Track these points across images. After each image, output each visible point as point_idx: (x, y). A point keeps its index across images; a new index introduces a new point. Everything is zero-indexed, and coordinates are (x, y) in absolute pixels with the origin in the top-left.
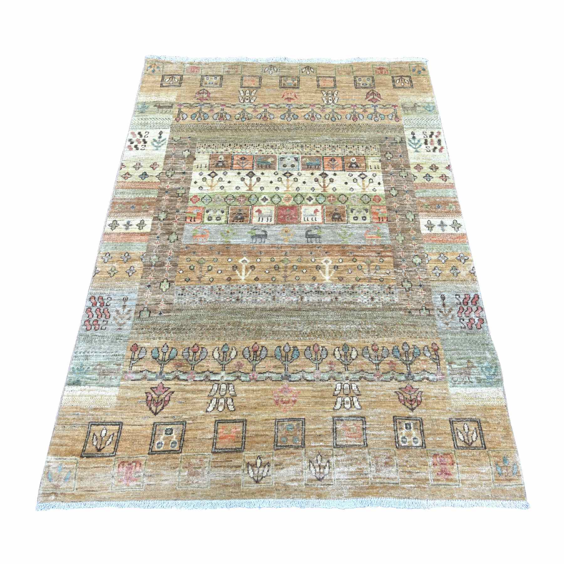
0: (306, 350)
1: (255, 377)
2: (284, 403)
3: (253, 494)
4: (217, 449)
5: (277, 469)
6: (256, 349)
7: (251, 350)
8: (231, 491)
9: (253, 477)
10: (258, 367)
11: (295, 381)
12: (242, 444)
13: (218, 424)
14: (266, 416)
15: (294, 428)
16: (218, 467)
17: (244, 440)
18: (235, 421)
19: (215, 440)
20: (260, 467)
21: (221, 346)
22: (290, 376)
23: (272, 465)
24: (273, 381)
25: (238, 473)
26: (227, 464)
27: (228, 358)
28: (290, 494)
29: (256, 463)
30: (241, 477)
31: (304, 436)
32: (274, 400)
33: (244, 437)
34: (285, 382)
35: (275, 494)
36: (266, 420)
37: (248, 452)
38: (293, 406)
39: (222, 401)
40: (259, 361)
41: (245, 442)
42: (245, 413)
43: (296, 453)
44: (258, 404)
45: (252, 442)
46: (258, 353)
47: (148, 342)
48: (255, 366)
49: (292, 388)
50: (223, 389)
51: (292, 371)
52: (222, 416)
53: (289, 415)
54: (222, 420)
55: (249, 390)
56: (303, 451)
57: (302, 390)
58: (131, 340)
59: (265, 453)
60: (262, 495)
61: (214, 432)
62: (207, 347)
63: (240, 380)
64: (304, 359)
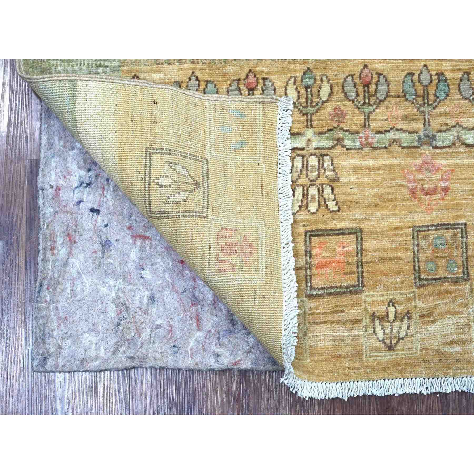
0: (461, 80)
1: (370, 140)
2: (427, 194)
3: (385, 369)
4: (315, 289)
5: (424, 323)
6: (367, 80)
7: (357, 81)
8: (347, 365)
9: (383, 341)
10: (375, 120)
11: (444, 147)
12: (358, 276)
13: (310, 239)
14: (395, 222)
15: (447, 243)
16: (321, 323)
17: (360, 269)
18: (341, 232)
19: (308, 271)
20: (394, 321)
21: (299, 75)
22: (434, 136)
23: (415, 316)
24: (403, 148)
25: (356, 333)
26: (336, 317)
27: (316, 100)
28: (449, 368)
29: (387, 313)
30: (362, 341)
31: (467, 258)
32: (409, 189)
33: (360, 264)
34: (427, 150)
35: (422, 369)
36: (397, 228)
37: (371, 293)
38: (443, 199)
39: (313, 191)
40: (374, 107)
41: (363, 272)
42: (358, 216)
43: (455, 291)
44: (380, 197)
45: (375, 273)
46: (373, 87)
47: (159, 72)
48: (369, 117)
49: (438, 161)
50: (313, 167)
51: (437, 127)
52: (316, 222)
53: (437, 217)
54: (318, 230)
55: (361, 168)
56: (468, 286)
57: (458, 165)
58: (125, 68)
59: (401, 294)
60: (400, 371)
61: (306, 256)
62: (273, 77)
63: (344, 146)
64: (459, 99)
